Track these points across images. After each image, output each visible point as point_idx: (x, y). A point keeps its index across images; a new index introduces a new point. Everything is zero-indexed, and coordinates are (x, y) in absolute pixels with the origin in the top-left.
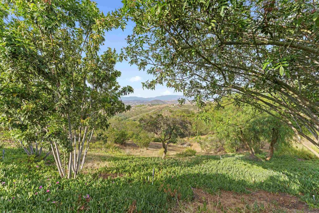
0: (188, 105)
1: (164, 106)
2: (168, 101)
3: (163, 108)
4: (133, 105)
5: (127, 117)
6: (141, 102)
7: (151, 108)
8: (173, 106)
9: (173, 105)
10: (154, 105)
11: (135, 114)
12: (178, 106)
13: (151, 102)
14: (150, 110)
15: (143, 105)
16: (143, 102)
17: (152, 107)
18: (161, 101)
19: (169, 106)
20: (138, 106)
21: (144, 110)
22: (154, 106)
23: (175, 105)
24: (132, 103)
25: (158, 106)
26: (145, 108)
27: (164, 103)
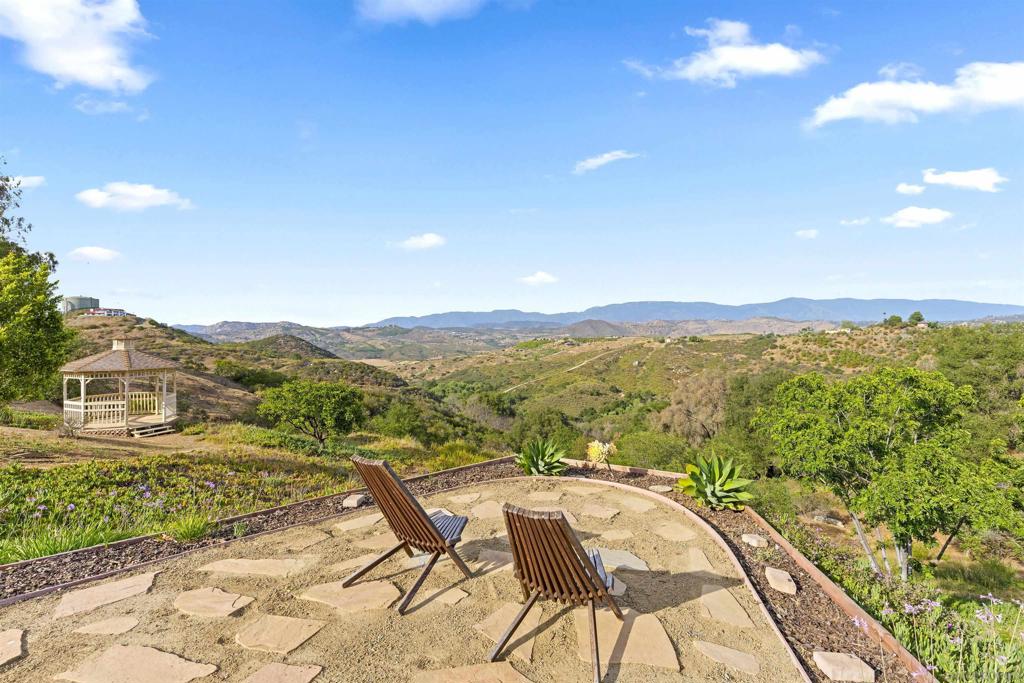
0: (724, 338)
1: (625, 344)
2: (636, 326)
3: (622, 352)
4: (507, 340)
5: (494, 385)
6: (534, 330)
7: (574, 351)
8: (663, 345)
9: (663, 341)
10: (584, 342)
11: (520, 375)
12: (680, 346)
13: (572, 329)
14: (573, 360)
15: (546, 342)
16: (540, 330)
17: (577, 348)
18: (609, 324)
19: (647, 345)
20: (527, 346)
21: (549, 358)
22: (585, 345)
23: (668, 341)
24: (501, 332)
25: (600, 346)
26: (552, 351)
27: (622, 332)
